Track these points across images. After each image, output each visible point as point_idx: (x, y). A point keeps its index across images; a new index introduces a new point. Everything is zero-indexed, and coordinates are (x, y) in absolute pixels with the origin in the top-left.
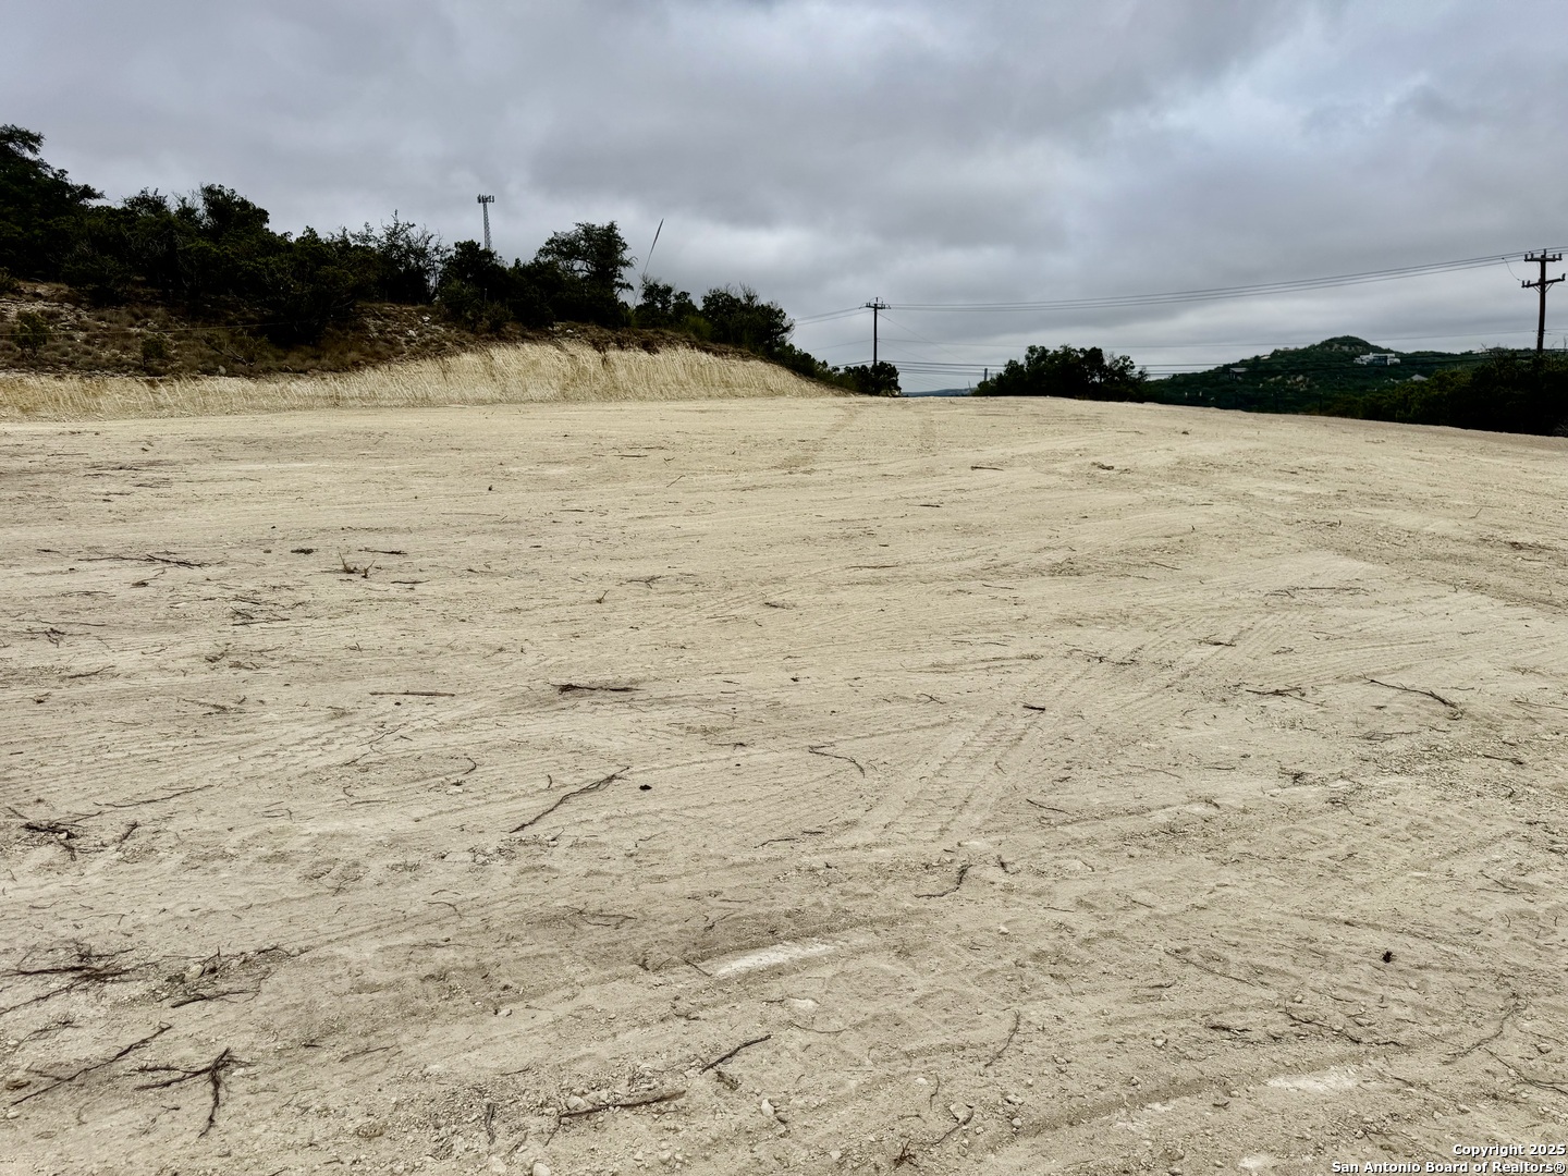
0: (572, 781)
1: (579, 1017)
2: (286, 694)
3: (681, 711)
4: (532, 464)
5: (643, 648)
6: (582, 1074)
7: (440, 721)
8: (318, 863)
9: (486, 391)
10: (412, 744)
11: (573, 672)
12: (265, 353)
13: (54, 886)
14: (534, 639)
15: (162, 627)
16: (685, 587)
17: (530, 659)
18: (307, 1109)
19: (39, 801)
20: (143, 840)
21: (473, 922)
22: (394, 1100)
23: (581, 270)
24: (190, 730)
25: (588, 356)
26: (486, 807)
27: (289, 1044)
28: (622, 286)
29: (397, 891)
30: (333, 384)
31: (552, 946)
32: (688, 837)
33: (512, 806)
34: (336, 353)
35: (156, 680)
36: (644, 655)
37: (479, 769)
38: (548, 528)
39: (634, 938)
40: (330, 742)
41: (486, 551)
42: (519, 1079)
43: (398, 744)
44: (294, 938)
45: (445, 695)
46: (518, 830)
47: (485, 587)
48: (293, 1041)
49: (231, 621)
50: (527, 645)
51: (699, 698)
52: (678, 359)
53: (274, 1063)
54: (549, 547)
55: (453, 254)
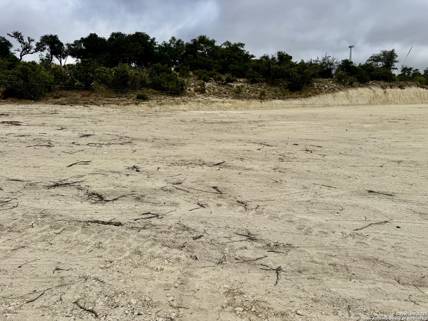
0: (373, 220)
1: (377, 290)
2: (291, 180)
3: (411, 205)
4: (359, 123)
5: (396, 183)
6: (378, 307)
7: (332, 194)
8: (300, 225)
9: (345, 102)
10: (325, 199)
11: (372, 187)
12: (288, 93)
13: (243, 216)
14: (360, 175)
15: (263, 160)
16: (412, 165)
17: (359, 181)
18: (299, 288)
19: (240, 196)
20: (260, 209)
21: (343, 252)
22: (322, 294)
23: (380, 65)
24: (270, 186)
25: (379, 91)
26: (346, 221)
27: (295, 270)
28: (394, 69)
29: (321, 238)
30: (304, 101)
31: (367, 267)
32: (414, 246)
33: (354, 223)
34: (305, 93)
35: (262, 172)
36: (397, 185)
37: (344, 210)
38: (364, 143)
39: (395, 273)
40: (303, 195)
41: (345, 148)
42: (358, 301)
43: (321, 199)
44: (295, 243)
45: (333, 187)
46: (356, 230)
47: (345, 158)
48: (296, 269)
49: (278, 160)
50: (357, 177)
51: (418, 202)
52: (412, 91)
53: (291, 274)
54: (365, 148)
55: (341, 63)
